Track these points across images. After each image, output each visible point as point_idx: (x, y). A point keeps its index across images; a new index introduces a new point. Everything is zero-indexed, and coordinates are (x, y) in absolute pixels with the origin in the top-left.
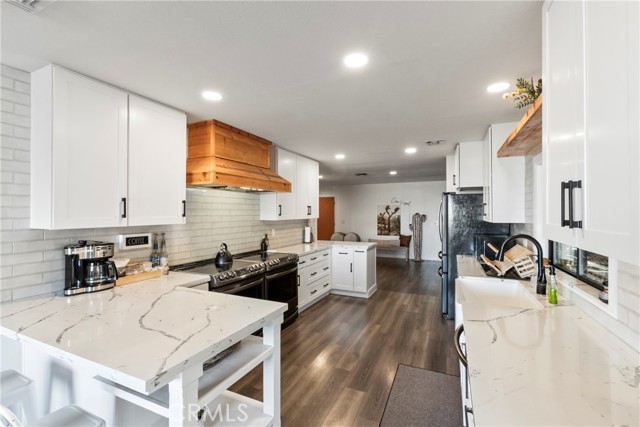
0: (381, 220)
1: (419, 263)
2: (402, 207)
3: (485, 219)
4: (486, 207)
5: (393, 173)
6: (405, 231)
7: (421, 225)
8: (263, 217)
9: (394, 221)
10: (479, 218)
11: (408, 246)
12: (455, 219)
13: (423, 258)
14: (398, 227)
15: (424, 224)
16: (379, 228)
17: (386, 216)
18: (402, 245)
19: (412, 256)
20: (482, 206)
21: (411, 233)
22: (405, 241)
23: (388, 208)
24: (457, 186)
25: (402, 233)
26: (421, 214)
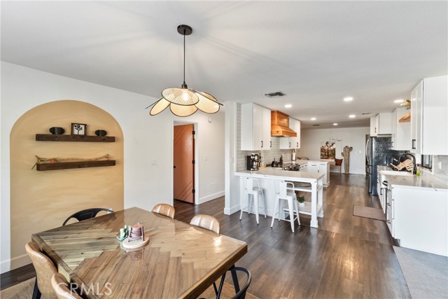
0: (322, 150)
1: (347, 175)
2: (336, 142)
3: (392, 149)
4: (393, 144)
5: (335, 124)
6: (339, 156)
7: (349, 153)
8: (281, 148)
9: (331, 151)
10: (389, 149)
11: (341, 165)
12: (376, 149)
13: (350, 172)
14: (334, 154)
15: (351, 153)
16: (321, 155)
17: (326, 148)
18: (336, 164)
19: (343, 171)
20: (391, 143)
21: (343, 158)
22: (338, 163)
23: (327, 143)
24: (377, 133)
25: (336, 158)
26: (349, 146)
